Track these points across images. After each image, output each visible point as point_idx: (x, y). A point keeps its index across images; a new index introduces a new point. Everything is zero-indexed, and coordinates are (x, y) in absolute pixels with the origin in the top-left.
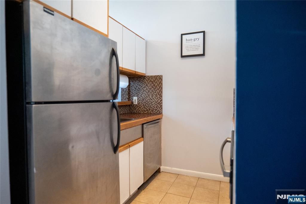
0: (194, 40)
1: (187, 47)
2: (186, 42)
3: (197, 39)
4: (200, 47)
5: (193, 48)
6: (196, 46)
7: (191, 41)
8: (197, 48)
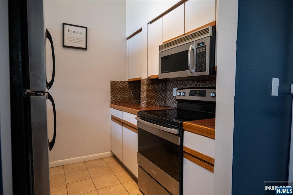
0: (77, 33)
1: (70, 38)
2: (69, 33)
3: (80, 33)
4: (82, 40)
5: (75, 40)
6: (79, 39)
7: (74, 33)
8: (80, 41)
